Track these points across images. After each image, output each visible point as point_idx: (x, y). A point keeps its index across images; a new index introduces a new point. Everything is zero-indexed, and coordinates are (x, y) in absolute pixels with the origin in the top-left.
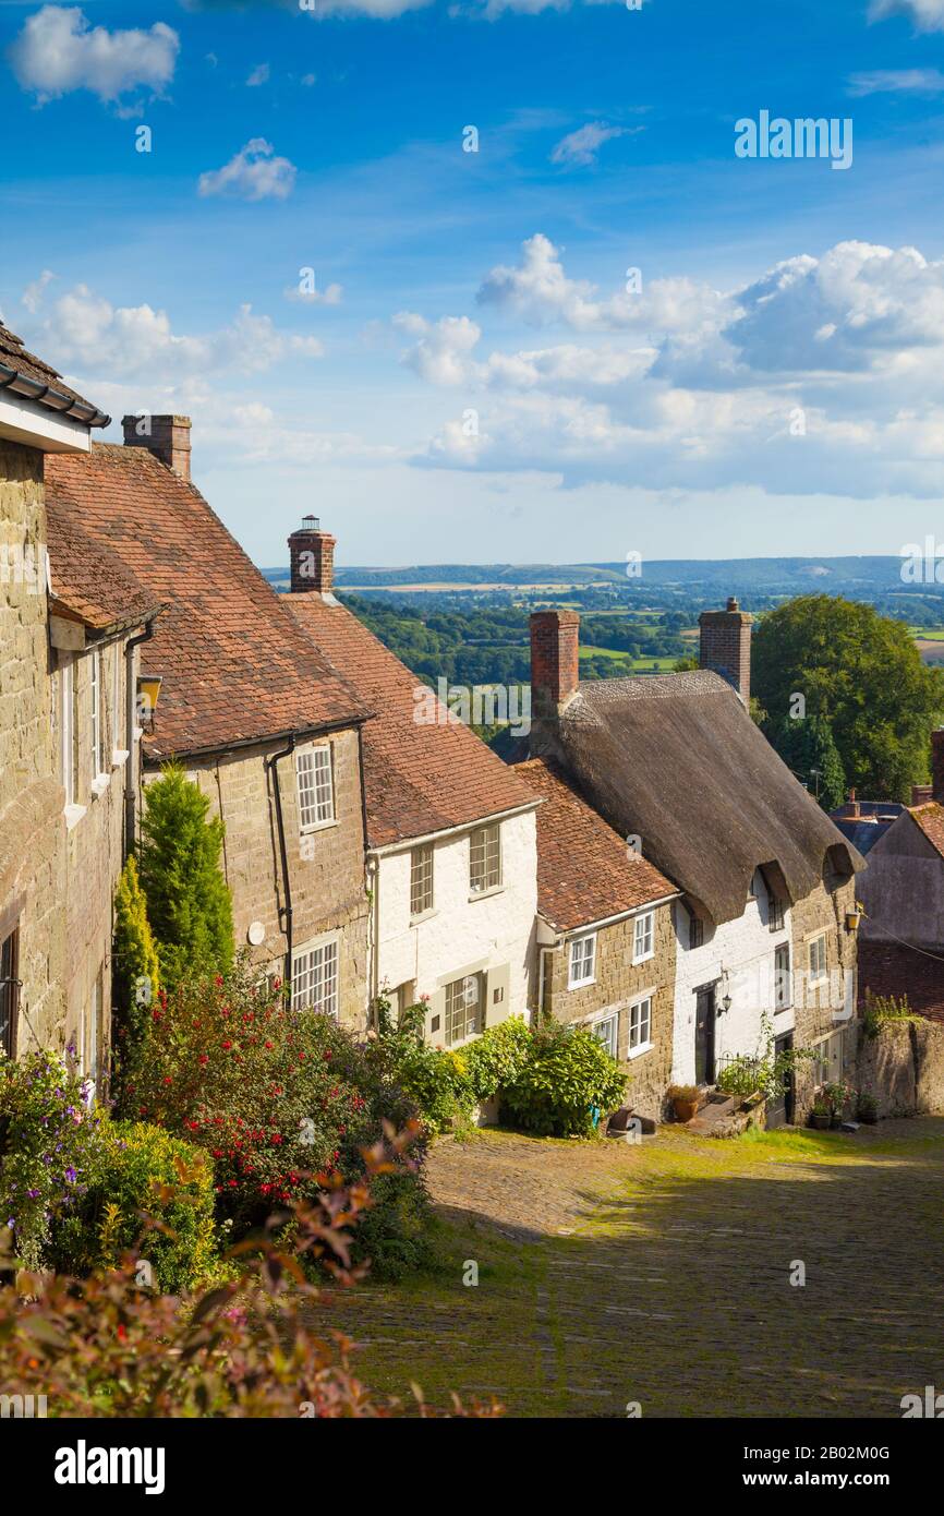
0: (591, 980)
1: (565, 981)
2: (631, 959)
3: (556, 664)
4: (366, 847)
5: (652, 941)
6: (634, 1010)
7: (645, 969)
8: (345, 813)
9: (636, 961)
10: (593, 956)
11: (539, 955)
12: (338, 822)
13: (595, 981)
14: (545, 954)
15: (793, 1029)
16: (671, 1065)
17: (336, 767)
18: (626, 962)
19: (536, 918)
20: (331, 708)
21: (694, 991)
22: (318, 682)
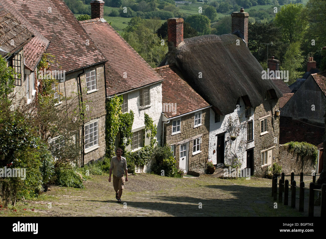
0: (179, 132)
1: (171, 132)
2: (194, 126)
3: (176, 35)
4: (106, 96)
5: (201, 121)
6: (195, 141)
7: (198, 129)
8: (100, 87)
9: (195, 126)
10: (180, 125)
11: (162, 124)
12: (98, 90)
13: (181, 132)
14: (164, 124)
15: (254, 147)
16: (208, 158)
17: (97, 76)
18: (192, 126)
19: (161, 113)
20: (96, 60)
21: (216, 135)
22: (93, 52)
